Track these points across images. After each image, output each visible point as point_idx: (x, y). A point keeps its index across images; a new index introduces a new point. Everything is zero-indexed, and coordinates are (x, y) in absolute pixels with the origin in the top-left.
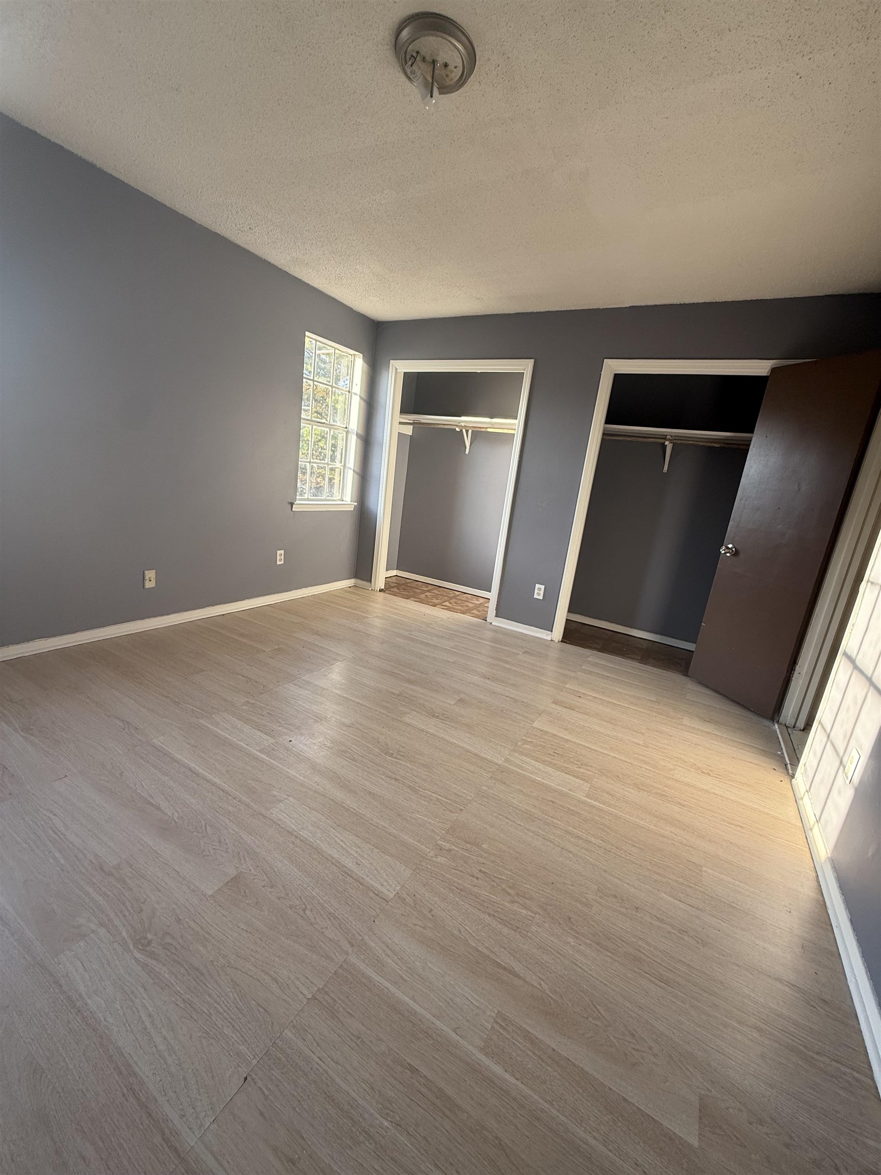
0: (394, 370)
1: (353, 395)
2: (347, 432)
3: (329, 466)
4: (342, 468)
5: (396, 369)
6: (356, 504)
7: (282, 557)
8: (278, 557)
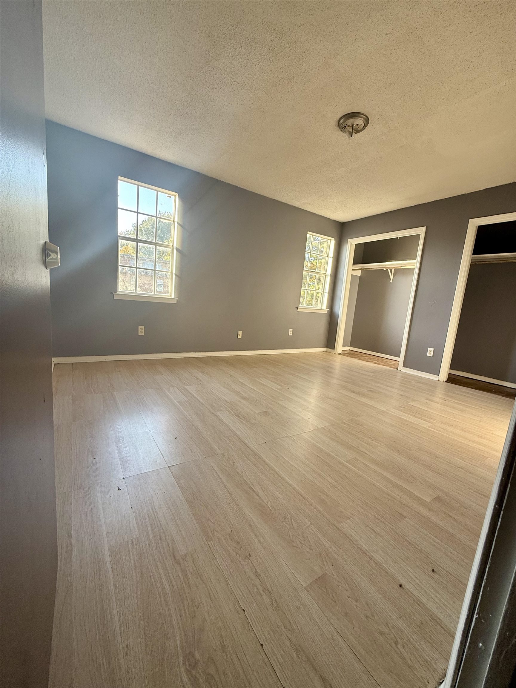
0: (350, 243)
1: (329, 258)
2: (326, 276)
3: (316, 292)
4: (322, 293)
5: (351, 243)
6: (328, 310)
7: (292, 332)
8: (290, 332)
